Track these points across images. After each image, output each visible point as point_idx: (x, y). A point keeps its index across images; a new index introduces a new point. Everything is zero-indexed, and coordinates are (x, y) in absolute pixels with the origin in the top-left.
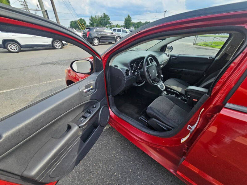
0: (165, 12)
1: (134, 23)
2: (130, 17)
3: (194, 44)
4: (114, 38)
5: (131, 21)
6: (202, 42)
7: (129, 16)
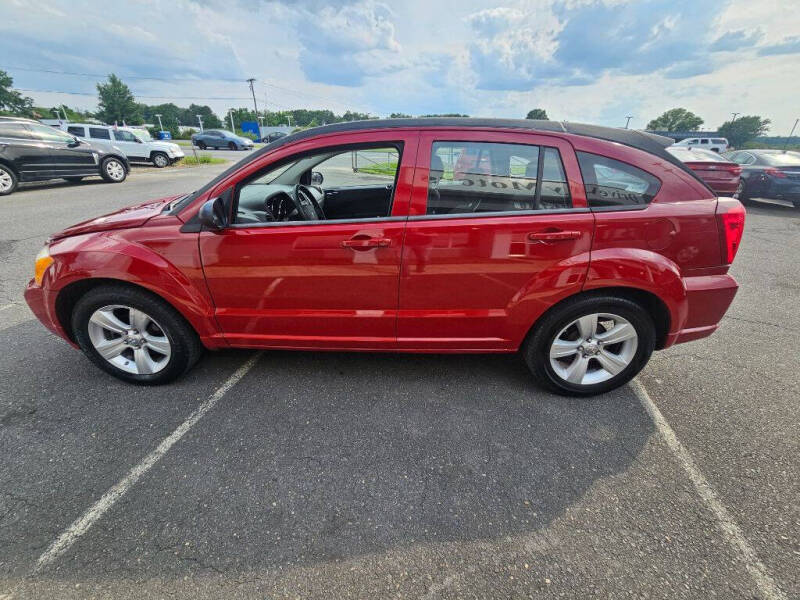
0: (251, 80)
1: (147, 108)
2: (120, 83)
3: (355, 170)
4: (91, 159)
5: (130, 98)
6: (370, 165)
7: (113, 80)
